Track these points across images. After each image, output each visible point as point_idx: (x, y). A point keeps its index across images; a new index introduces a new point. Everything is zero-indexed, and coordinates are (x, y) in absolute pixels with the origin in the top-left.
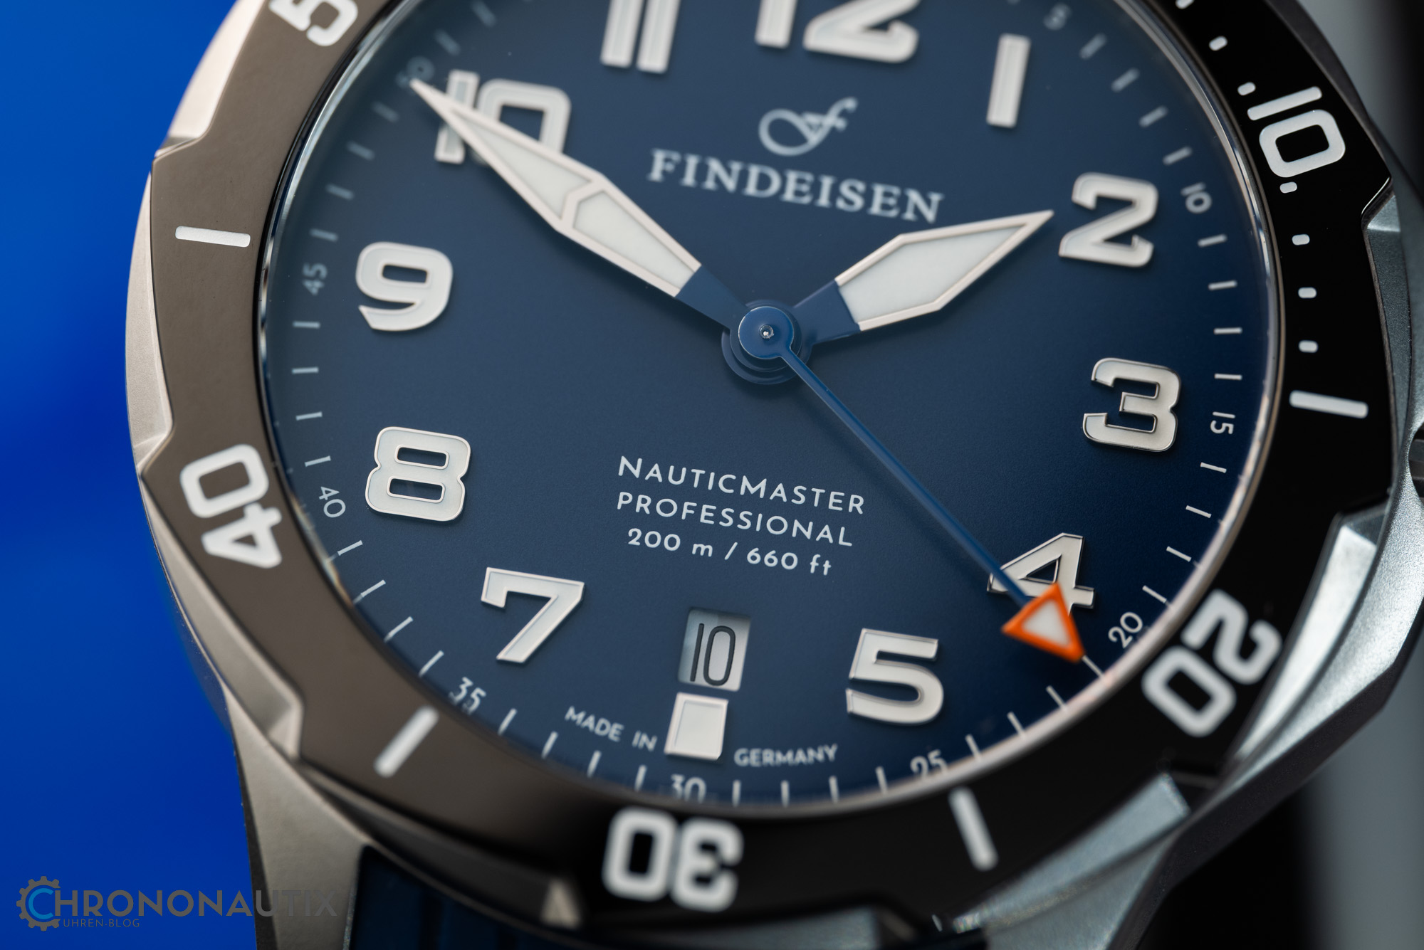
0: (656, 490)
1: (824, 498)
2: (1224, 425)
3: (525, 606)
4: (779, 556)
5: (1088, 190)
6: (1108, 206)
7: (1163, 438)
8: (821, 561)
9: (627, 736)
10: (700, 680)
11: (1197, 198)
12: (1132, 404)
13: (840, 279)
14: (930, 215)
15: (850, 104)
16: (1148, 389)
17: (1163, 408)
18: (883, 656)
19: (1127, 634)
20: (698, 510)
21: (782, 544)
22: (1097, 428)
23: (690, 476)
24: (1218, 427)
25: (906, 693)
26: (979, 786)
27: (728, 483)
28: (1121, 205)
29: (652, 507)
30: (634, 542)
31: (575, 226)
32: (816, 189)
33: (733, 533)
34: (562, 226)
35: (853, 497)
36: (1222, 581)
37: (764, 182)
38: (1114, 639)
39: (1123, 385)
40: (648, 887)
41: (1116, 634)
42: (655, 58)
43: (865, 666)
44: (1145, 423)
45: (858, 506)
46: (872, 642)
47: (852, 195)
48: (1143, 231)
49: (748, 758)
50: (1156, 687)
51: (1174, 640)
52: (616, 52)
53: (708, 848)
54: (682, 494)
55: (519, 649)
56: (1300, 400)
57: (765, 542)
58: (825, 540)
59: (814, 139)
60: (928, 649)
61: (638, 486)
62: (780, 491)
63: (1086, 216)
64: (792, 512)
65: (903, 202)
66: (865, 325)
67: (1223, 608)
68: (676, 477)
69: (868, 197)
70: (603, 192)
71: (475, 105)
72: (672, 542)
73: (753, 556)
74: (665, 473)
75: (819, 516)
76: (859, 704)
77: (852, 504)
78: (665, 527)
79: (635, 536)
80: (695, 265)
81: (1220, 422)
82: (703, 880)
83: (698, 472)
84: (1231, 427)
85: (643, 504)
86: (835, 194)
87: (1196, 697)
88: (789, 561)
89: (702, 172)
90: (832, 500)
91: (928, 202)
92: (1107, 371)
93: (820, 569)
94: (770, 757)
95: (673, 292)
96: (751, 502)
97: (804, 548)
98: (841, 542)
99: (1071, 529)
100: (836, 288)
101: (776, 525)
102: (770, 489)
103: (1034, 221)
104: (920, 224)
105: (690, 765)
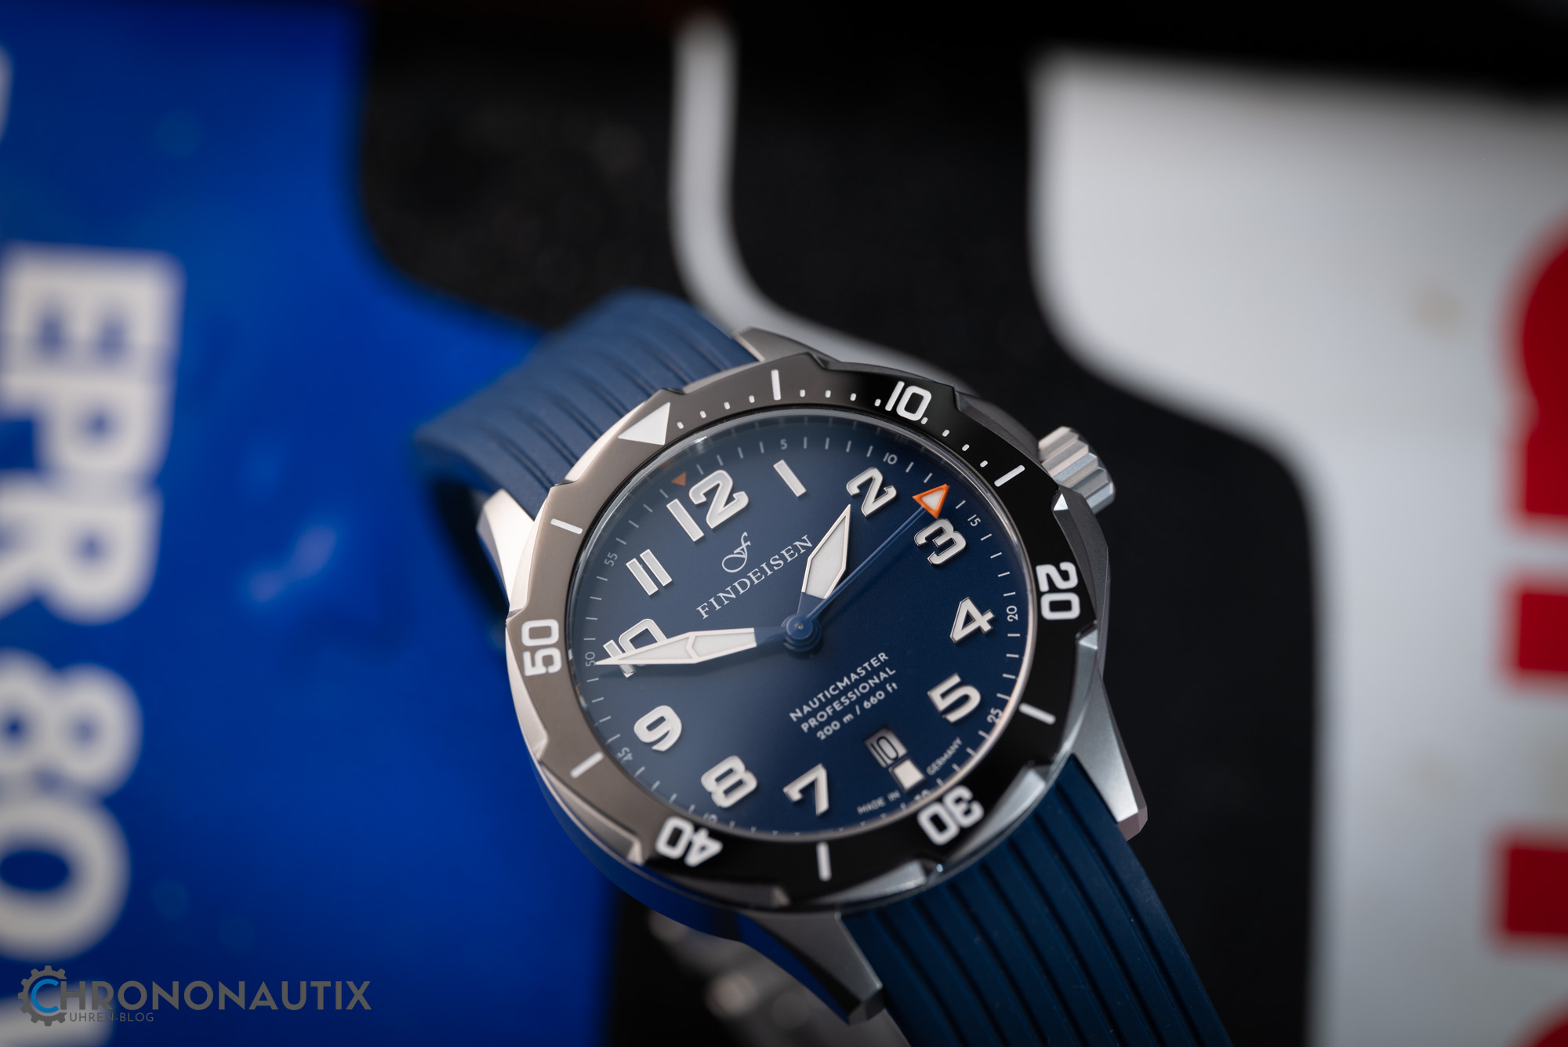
0: (813, 714)
1: (870, 665)
2: (975, 521)
3: (809, 791)
4: (875, 696)
5: (853, 488)
6: (865, 487)
7: (961, 543)
8: (891, 685)
9: (886, 799)
10: (889, 762)
11: (890, 459)
12: (940, 541)
13: (803, 590)
14: (810, 545)
15: (745, 534)
16: (940, 532)
17: (950, 532)
18: (944, 695)
19: (1014, 615)
20: (833, 707)
21: (872, 692)
22: (936, 559)
23: (819, 700)
24: (974, 523)
25: (965, 699)
26: (1025, 698)
27: (834, 690)
28: (870, 481)
29: (817, 721)
30: (823, 737)
31: (699, 656)
32: (763, 571)
33: (852, 704)
34: (695, 659)
35: (879, 656)
36: (1036, 561)
37: (744, 585)
38: (1012, 620)
39: (930, 538)
40: (952, 832)
41: (1011, 618)
42: (665, 579)
43: (942, 704)
44: (950, 543)
45: (884, 657)
46: (935, 695)
47: (777, 562)
48: (884, 484)
49: (933, 769)
50: (1048, 615)
51: (1040, 594)
52: (651, 589)
53: (959, 800)
54: (822, 707)
55: (822, 804)
56: (999, 483)
57: (866, 697)
58: (885, 678)
59: (745, 556)
60: (955, 679)
61: (805, 718)
62: (854, 677)
63: (860, 498)
64: (864, 679)
65: (796, 549)
66: (826, 596)
67: (1043, 570)
68: (815, 703)
69: (782, 557)
70: (696, 637)
71: (623, 651)
72: (836, 725)
73: (867, 705)
74: (809, 706)
75: (875, 672)
76: (953, 717)
77: (882, 659)
78: (828, 722)
79: (821, 735)
80: (752, 630)
81: (973, 521)
82: (968, 812)
83: (820, 696)
84: (978, 519)
85: (813, 722)
86: (770, 567)
87: (1066, 606)
88: (880, 695)
89: (719, 601)
90: (874, 663)
91: (805, 541)
92: (921, 539)
93: (893, 688)
94: (941, 762)
95: (754, 645)
96: (848, 689)
97: (881, 686)
98: (891, 673)
99: (962, 598)
100: (805, 594)
101: (864, 688)
102: (849, 679)
103: (847, 512)
104: (809, 550)
105: (918, 789)
